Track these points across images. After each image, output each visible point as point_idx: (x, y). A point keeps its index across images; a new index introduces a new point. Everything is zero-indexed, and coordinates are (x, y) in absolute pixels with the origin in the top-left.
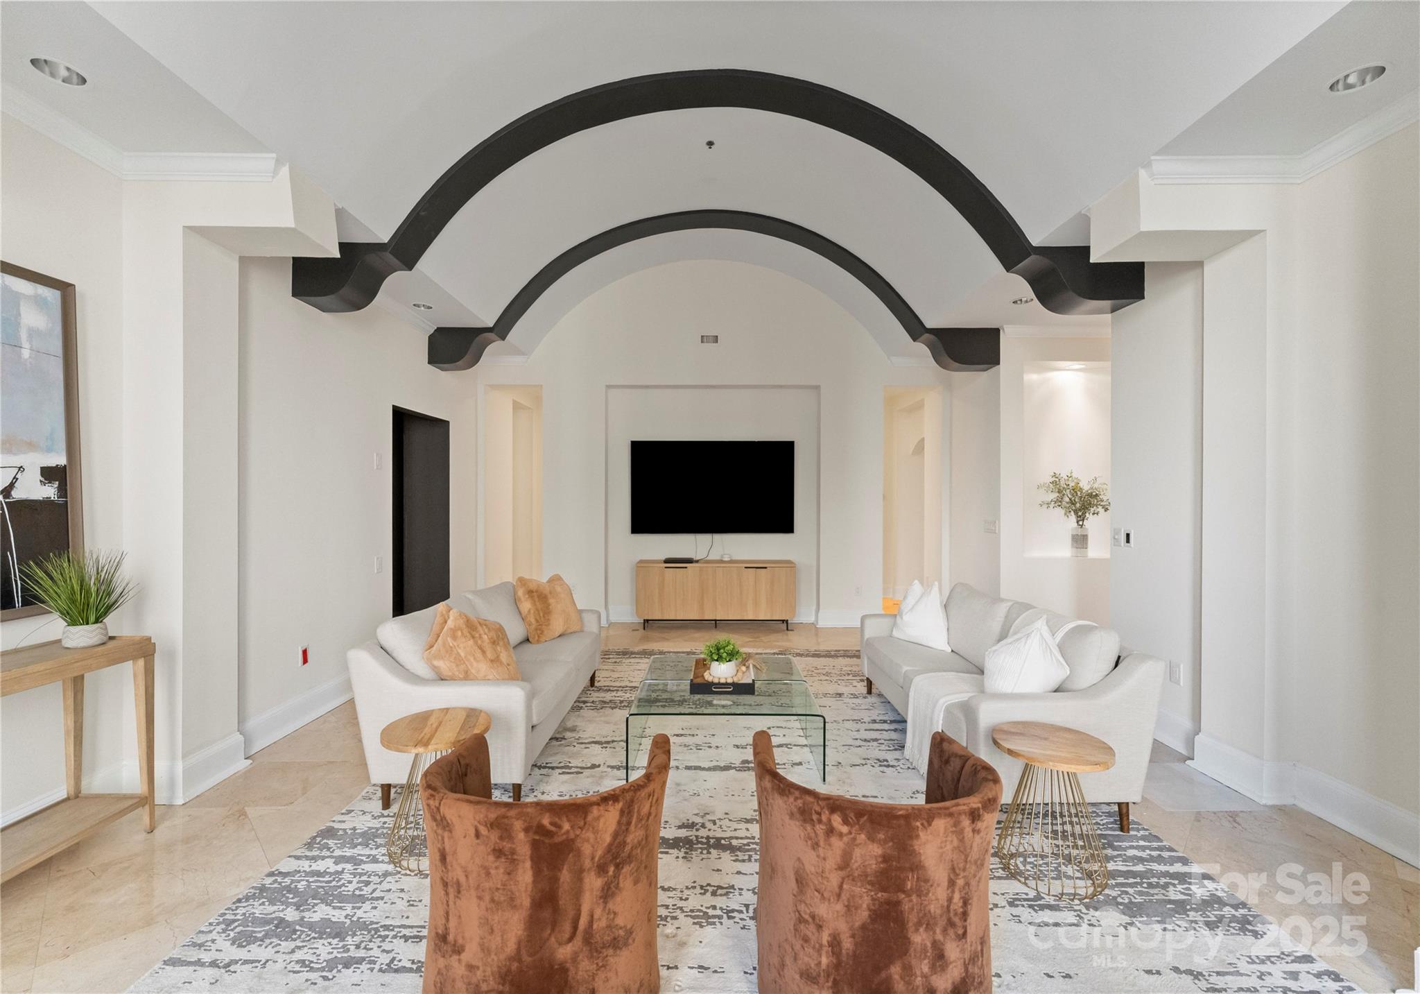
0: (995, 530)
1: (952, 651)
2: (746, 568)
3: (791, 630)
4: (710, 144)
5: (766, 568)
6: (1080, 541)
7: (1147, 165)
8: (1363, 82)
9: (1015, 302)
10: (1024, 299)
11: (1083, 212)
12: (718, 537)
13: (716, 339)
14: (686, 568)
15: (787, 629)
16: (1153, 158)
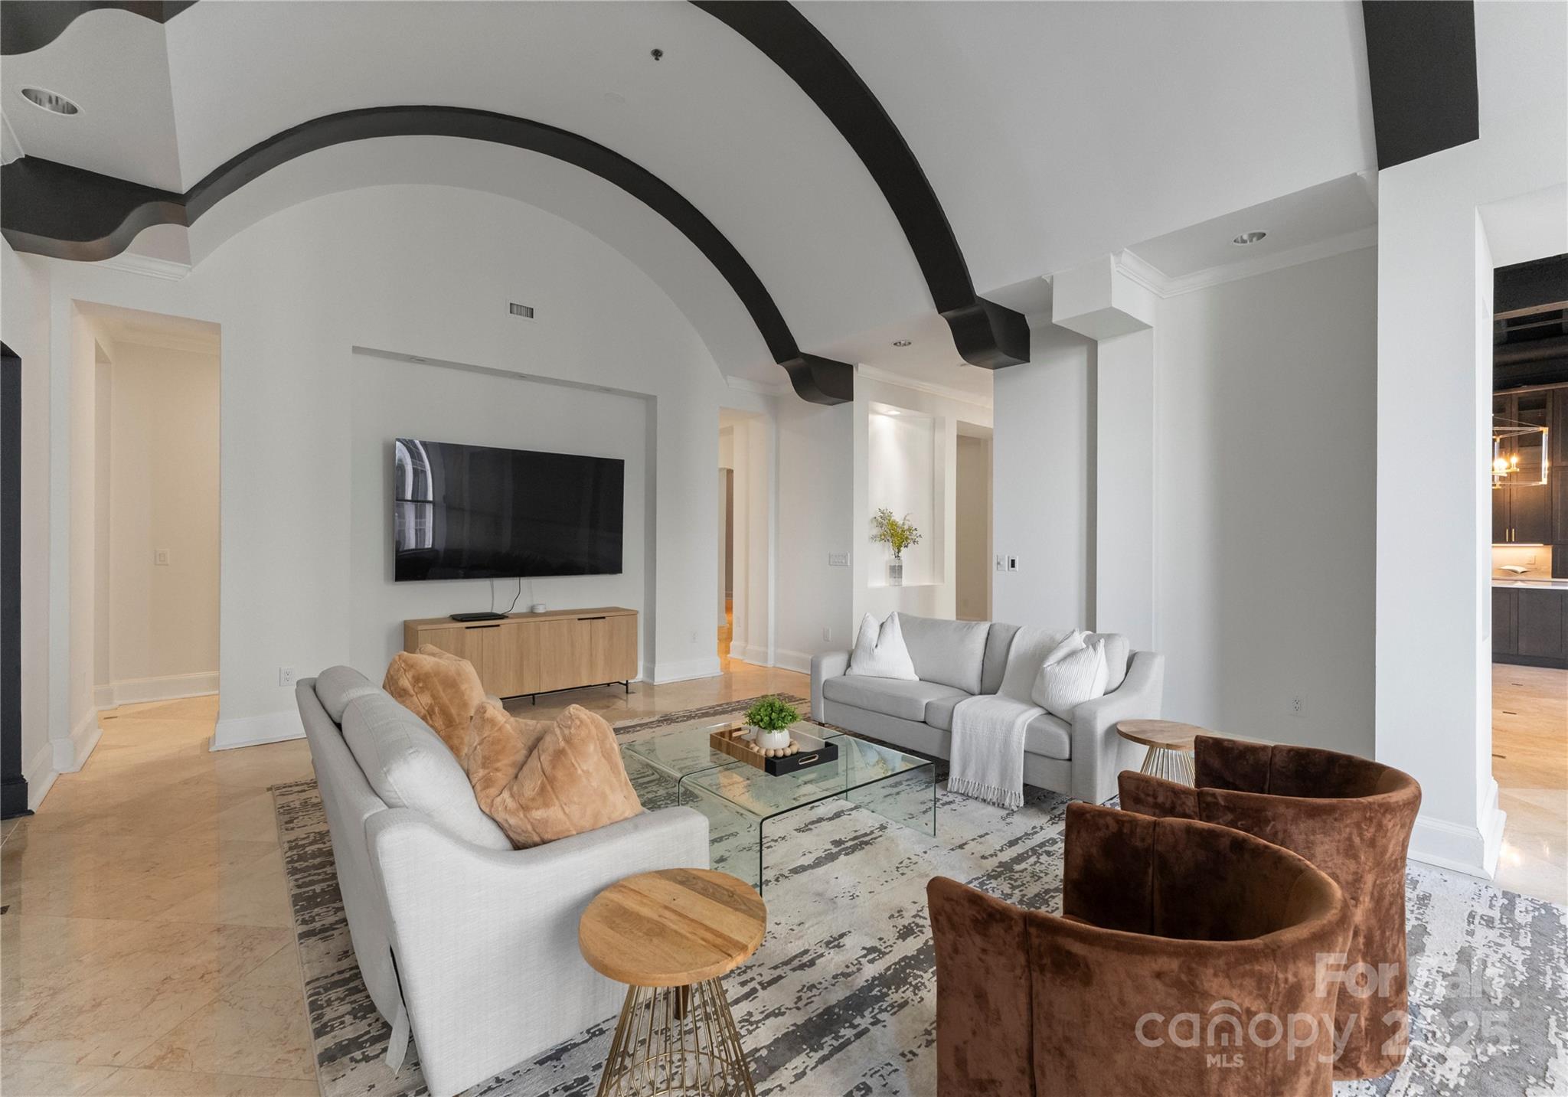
0: (846, 562)
1: (920, 680)
2: (579, 619)
3: (633, 693)
4: (657, 54)
5: (604, 618)
6: (896, 571)
7: (1118, 254)
8: (1251, 241)
9: (895, 344)
10: (902, 342)
11: (1043, 277)
12: (526, 582)
13: (530, 313)
14: (498, 626)
15: (627, 692)
16: (1125, 249)
